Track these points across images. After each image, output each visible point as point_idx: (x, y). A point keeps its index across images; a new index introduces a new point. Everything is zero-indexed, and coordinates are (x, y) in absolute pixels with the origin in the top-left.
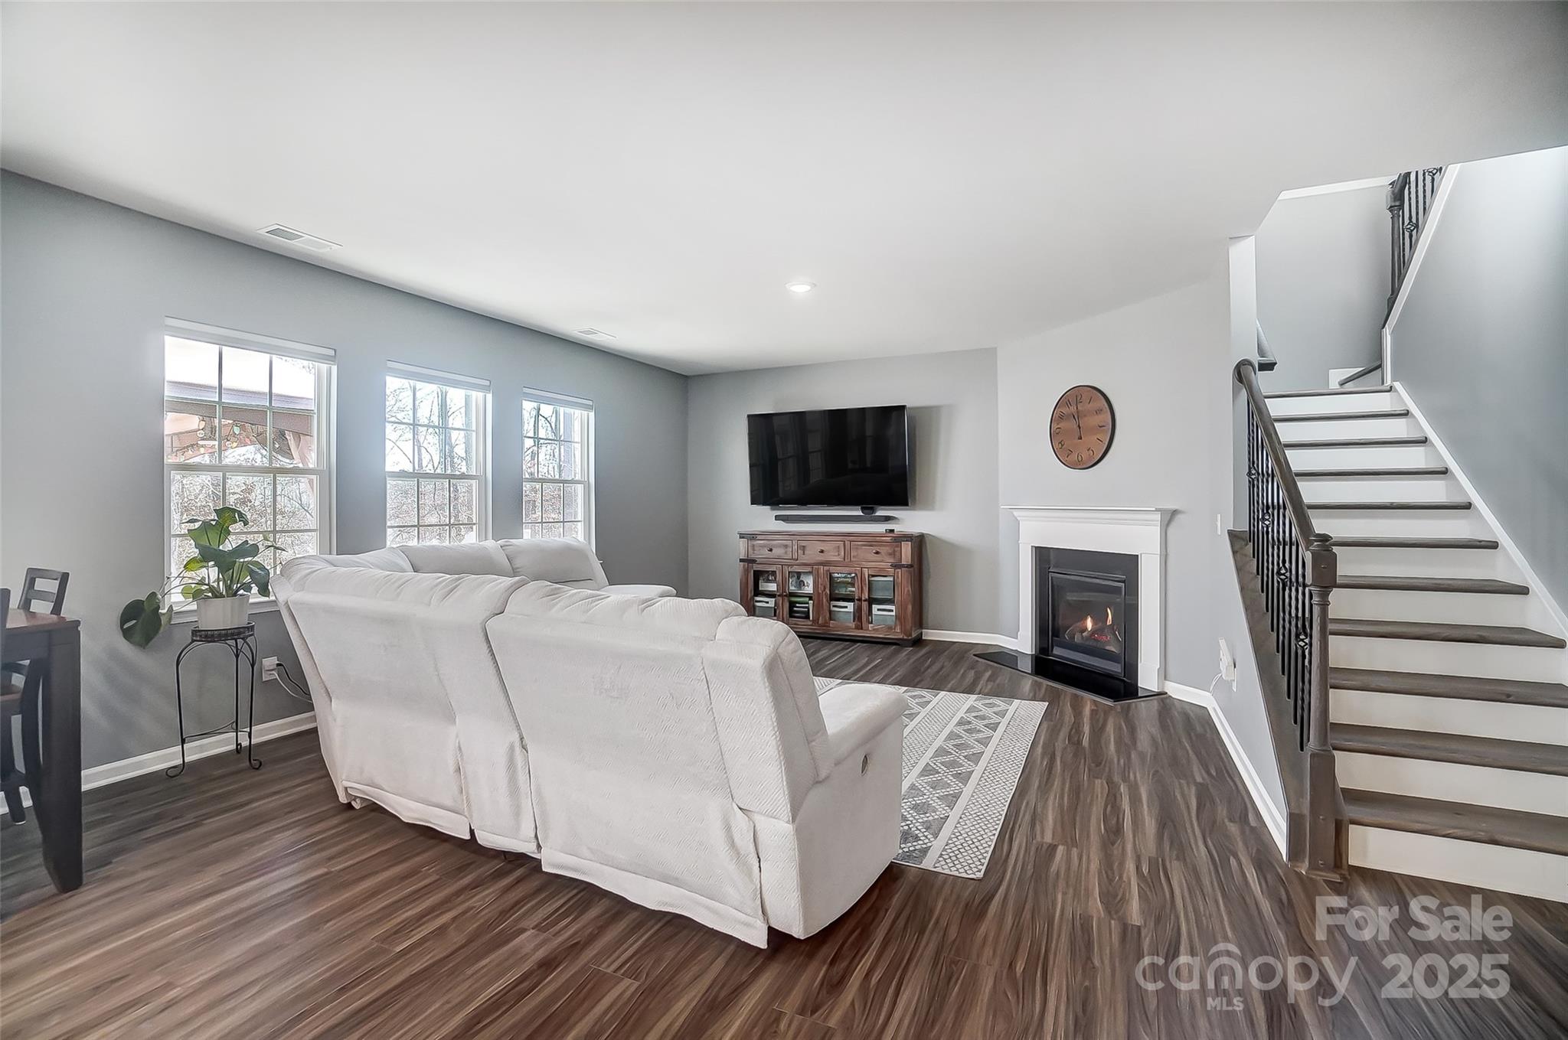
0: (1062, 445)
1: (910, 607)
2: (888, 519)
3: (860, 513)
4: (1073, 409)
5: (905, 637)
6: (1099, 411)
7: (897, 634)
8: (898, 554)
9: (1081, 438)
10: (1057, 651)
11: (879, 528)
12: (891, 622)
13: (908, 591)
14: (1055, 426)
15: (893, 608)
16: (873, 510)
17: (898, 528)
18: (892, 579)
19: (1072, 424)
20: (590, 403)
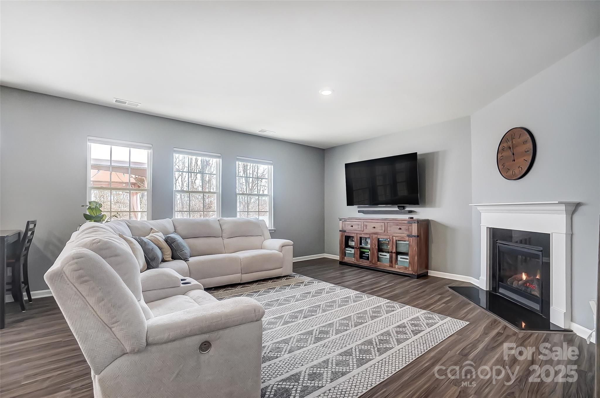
0: (504, 166)
1: (416, 258)
2: (410, 212)
3: (397, 209)
4: (510, 144)
5: (414, 274)
6: (525, 142)
7: (410, 271)
8: (410, 230)
9: (514, 161)
10: (501, 290)
11: (406, 217)
12: (407, 265)
13: (415, 249)
14: (500, 155)
15: (408, 257)
16: (404, 208)
17: (415, 217)
18: (408, 242)
19: (508, 153)
20: (272, 162)
